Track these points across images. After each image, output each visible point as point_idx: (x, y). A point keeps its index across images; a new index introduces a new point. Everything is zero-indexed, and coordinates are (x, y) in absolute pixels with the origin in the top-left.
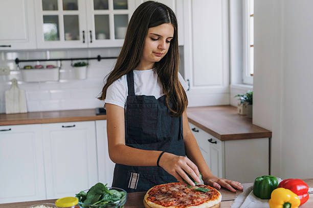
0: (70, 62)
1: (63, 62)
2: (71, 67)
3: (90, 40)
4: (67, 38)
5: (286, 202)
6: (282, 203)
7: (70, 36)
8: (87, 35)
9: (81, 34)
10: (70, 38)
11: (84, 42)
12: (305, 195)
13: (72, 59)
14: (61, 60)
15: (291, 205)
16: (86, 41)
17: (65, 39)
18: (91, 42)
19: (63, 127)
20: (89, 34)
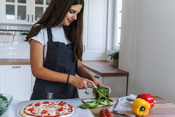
1: (17, 32)
2: (21, 35)
3: (31, 20)
4: (19, 18)
5: (142, 106)
6: (140, 107)
7: (21, 17)
8: (31, 18)
9: (27, 17)
10: (21, 18)
11: (28, 21)
12: (152, 104)
13: (21, 31)
14: (15, 31)
15: (145, 108)
16: (29, 20)
17: (18, 19)
18: (32, 21)
19: (13, 67)
20: (31, 17)
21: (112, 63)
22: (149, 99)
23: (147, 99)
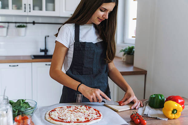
0: (14, 24)
1: (10, 24)
2: (15, 28)
3: (29, 10)
4: (14, 8)
5: (174, 109)
6: (172, 110)
7: (16, 6)
8: (28, 7)
9: (23, 6)
10: (16, 8)
11: (25, 11)
13: (16, 23)
14: (8, 23)
15: (177, 111)
16: (26, 11)
17: (12, 9)
18: (30, 11)
19: (10, 66)
20: (29, 6)
21: (125, 59)
22: (180, 101)
23: (178, 101)
